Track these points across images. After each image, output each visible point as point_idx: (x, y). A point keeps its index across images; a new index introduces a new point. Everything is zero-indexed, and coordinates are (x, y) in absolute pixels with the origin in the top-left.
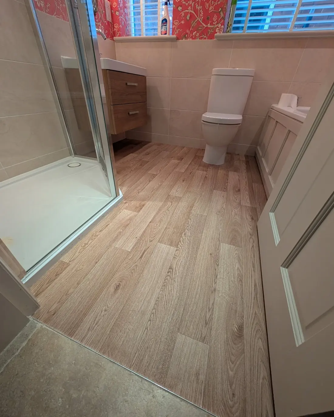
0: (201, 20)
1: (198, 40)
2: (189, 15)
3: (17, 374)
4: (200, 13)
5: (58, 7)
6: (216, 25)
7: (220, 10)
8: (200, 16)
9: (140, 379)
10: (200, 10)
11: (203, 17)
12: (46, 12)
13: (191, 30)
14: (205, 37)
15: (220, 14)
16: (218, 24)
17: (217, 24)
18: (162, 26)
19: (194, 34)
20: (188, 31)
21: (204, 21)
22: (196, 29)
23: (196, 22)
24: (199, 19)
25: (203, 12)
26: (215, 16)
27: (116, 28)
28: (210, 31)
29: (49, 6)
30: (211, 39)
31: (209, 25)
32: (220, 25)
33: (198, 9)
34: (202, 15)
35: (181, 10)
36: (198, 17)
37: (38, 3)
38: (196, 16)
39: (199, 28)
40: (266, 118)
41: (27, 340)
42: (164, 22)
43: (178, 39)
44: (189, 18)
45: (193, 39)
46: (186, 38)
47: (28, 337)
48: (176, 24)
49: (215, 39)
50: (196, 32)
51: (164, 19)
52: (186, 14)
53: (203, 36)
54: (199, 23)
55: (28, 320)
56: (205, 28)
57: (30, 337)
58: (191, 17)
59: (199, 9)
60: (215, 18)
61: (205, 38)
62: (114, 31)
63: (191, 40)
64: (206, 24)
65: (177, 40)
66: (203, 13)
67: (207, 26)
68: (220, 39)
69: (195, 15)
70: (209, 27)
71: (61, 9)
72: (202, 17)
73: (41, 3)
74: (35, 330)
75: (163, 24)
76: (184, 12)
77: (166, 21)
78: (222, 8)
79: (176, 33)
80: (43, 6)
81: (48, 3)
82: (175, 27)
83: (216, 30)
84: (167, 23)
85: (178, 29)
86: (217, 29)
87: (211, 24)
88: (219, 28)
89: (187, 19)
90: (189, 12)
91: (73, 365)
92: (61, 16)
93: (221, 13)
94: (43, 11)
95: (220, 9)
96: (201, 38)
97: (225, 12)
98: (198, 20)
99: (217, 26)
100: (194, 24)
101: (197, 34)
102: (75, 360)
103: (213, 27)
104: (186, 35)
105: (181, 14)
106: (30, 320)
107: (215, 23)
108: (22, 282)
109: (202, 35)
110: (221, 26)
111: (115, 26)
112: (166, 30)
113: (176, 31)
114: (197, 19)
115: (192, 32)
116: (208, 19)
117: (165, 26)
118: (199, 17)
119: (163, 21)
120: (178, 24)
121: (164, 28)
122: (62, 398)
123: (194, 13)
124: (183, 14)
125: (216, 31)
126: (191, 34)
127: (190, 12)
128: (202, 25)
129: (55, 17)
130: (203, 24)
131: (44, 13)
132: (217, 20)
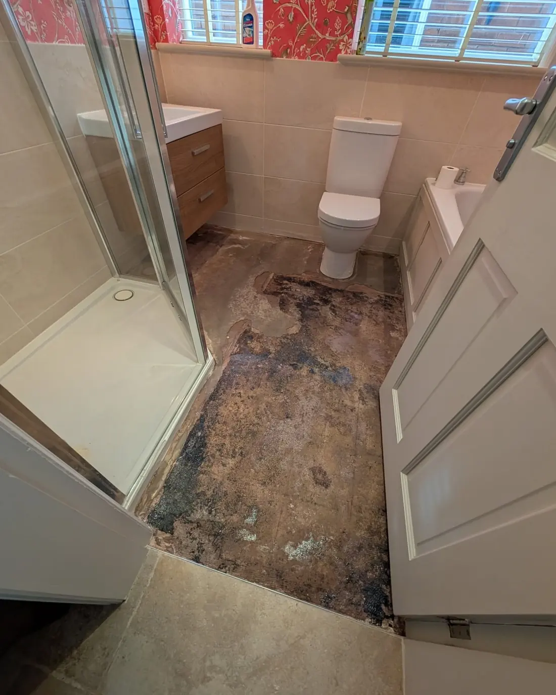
0: (313, 24)
1: (308, 60)
2: (293, 13)
3: (156, 604)
4: (312, 12)
5: (60, 21)
6: (340, 36)
7: (346, 10)
8: (312, 17)
9: (274, 594)
10: (312, 5)
11: (316, 20)
12: (42, 41)
13: (297, 42)
14: (322, 56)
15: (347, 17)
16: (343, 36)
17: (341, 34)
18: (244, 28)
19: (301, 50)
20: (291, 43)
21: (318, 26)
22: (305, 40)
23: (304, 28)
24: (311, 22)
25: (317, 11)
26: (338, 20)
27: (158, 24)
28: (330, 47)
29: (45, 26)
30: (332, 61)
31: (327, 35)
32: (346, 37)
33: (308, 3)
34: (316, 16)
35: (278, 2)
36: (308, 19)
37: (27, 29)
38: (305, 16)
39: (311, 40)
40: (417, 198)
41: (153, 571)
42: (248, 20)
43: (274, 55)
44: (293, 18)
45: (300, 57)
46: (289, 56)
47: (153, 567)
48: (270, 27)
49: (338, 62)
50: (305, 45)
51: (247, 13)
52: (288, 10)
53: (318, 54)
54: (310, 30)
55: (147, 550)
56: (320, 40)
57: (155, 567)
58: (295, 17)
59: (310, 5)
60: (338, 24)
61: (321, 59)
62: (154, 29)
63: (297, 59)
64: (323, 34)
65: (272, 56)
66: (316, 13)
67: (323, 37)
68: (346, 63)
69: (303, 14)
70: (328, 38)
71: (64, 24)
72: (315, 18)
73: (32, 25)
74: (158, 559)
75: (246, 24)
76: (283, 5)
77: (252, 19)
78: (350, 8)
79: (270, 44)
80: (36, 31)
81: (43, 22)
82: (268, 33)
83: (340, 45)
84: (253, 23)
85: (273, 38)
86: (342, 43)
87: (331, 34)
88: (344, 42)
89: (289, 20)
90: (292, 7)
91: (207, 589)
92: (66, 37)
93: (349, 16)
94: (38, 41)
95: (347, 8)
96: (314, 58)
97: (355, 15)
98: (308, 24)
99: (341, 38)
100: (301, 31)
101: (308, 49)
102: (208, 584)
103: (336, 40)
104: (289, 51)
105: (279, 10)
106: (148, 550)
107: (338, 33)
108: (124, 508)
109: (316, 53)
110: (349, 39)
111: (156, 20)
112: (251, 36)
113: (270, 41)
114: (306, 21)
115: (298, 45)
116: (325, 23)
117: (249, 27)
118: (310, 18)
119: (245, 17)
120: (274, 29)
121: (248, 32)
122: (206, 619)
123: (300, 9)
124: (282, 10)
125: (340, 48)
126: (297, 48)
127: (294, 7)
128: (316, 34)
129: (57, 43)
130: (317, 32)
131: (41, 43)
132: (342, 28)
